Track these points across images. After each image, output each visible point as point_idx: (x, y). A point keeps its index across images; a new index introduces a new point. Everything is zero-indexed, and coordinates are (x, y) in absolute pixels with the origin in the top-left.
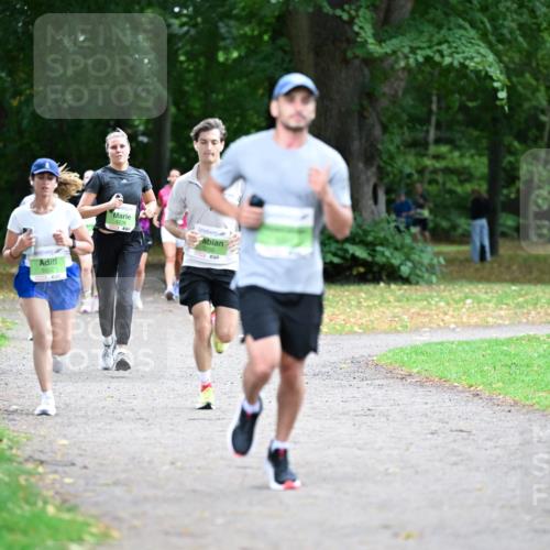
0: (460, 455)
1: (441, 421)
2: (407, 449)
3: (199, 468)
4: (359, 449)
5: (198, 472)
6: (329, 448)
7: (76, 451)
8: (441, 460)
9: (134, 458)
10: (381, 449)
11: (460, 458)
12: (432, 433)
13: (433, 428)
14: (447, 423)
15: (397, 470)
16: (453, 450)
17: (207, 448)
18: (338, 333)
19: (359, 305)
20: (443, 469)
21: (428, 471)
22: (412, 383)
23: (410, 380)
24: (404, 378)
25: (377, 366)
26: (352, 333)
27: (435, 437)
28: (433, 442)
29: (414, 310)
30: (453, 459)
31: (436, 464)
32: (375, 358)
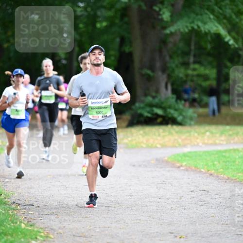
0: (204, 201)
1: (196, 186)
2: (180, 199)
7: (34, 200)
8: (195, 203)
9: (60, 203)
11: (204, 203)
13: (192, 189)
14: (198, 187)
15: (176, 208)
16: (201, 199)
18: (150, 147)
19: (159, 135)
20: (196, 207)
21: (189, 208)
22: (183, 170)
23: (182, 168)
24: (179, 167)
25: (167, 162)
26: (156, 147)
27: (193, 193)
28: (192, 195)
29: (184, 137)
30: (201, 203)
31: (194, 205)
32: (166, 158)
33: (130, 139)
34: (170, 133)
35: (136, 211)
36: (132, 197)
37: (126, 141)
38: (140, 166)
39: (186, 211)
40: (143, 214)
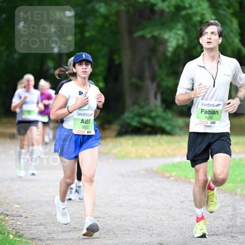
0: (194, 212)
1: (185, 197)
2: (170, 209)
3: (77, 218)
4: (149, 209)
5: (77, 220)
6: (135, 208)
7: (22, 210)
8: (185, 214)
9: (48, 213)
10: (158, 209)
11: (194, 213)
12: (182, 202)
13: (182, 200)
14: (188, 197)
15: (166, 218)
16: (191, 210)
17: (81, 209)
18: (139, 157)
19: (148, 145)
20: (186, 218)
21: (179, 219)
22: (172, 180)
23: (171, 178)
24: (168, 178)
25: (156, 172)
26: (145, 158)
27: (182, 204)
28: (182, 206)
29: (173, 146)
30: (191, 214)
31: (183, 216)
32: (155, 169)
33: (119, 149)
34: (160, 143)
35: (125, 222)
36: (121, 208)
37: (115, 151)
38: (129, 176)
39: (175, 221)
40: (132, 225)
